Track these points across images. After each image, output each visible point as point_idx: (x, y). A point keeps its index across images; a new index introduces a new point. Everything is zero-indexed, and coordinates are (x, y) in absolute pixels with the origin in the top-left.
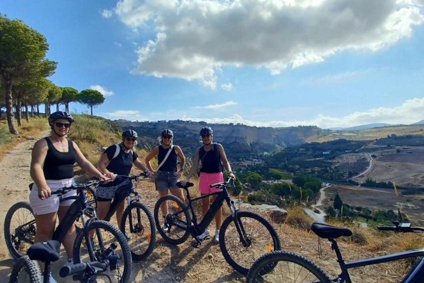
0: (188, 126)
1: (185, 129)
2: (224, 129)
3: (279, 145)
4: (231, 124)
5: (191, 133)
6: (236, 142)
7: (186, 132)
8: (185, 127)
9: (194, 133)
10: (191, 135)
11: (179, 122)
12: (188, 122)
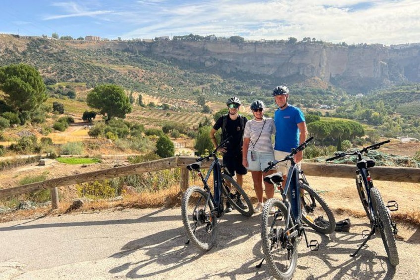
0: (209, 47)
1: (204, 51)
2: (278, 50)
3: (391, 79)
4: (292, 40)
5: (215, 60)
6: (298, 73)
7: (204, 56)
8: (203, 49)
9: (220, 58)
10: (214, 64)
11: (193, 38)
12: (208, 38)
